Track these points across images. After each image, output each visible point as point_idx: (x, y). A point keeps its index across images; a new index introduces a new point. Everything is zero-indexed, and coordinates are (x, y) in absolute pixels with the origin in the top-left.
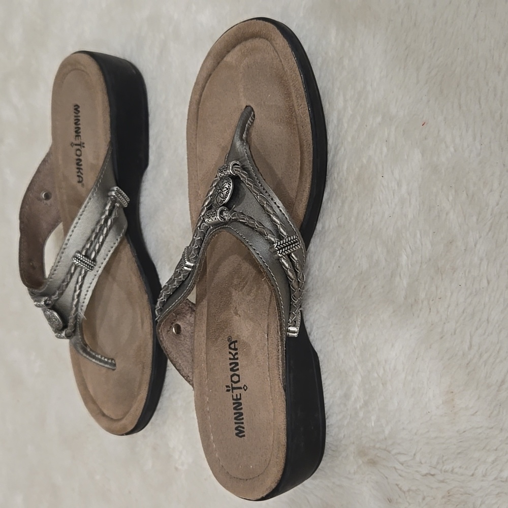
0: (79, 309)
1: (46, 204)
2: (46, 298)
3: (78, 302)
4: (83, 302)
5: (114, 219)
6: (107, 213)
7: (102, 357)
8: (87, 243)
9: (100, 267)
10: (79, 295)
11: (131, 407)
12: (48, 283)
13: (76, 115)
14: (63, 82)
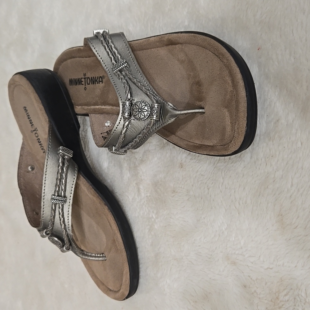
0: (67, 229)
1: (33, 173)
2: (45, 230)
3: (65, 225)
4: (68, 225)
5: (66, 167)
6: (61, 165)
7: (95, 254)
8: (56, 188)
9: (70, 199)
10: (64, 221)
11: (122, 280)
12: (43, 221)
13: (26, 113)
14: (13, 97)
